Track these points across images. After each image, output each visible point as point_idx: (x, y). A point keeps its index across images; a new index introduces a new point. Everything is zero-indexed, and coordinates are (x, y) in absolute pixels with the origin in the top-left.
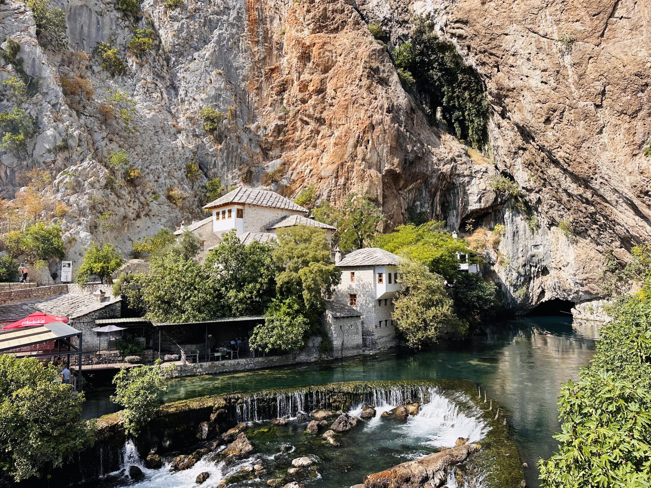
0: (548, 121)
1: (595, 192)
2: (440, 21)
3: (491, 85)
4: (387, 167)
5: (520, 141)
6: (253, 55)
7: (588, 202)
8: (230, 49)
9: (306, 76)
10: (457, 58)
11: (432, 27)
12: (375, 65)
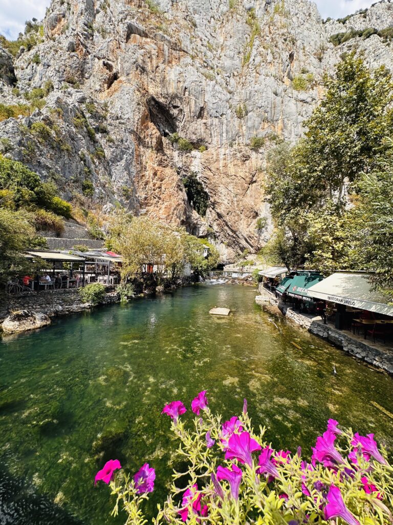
0: (228, 214)
1: (237, 235)
2: (199, 175)
3: (212, 200)
4: (182, 219)
5: (217, 217)
6: (137, 168)
7: (234, 237)
8: (129, 164)
9: (155, 181)
10: (202, 188)
11: (196, 176)
12: (179, 184)
